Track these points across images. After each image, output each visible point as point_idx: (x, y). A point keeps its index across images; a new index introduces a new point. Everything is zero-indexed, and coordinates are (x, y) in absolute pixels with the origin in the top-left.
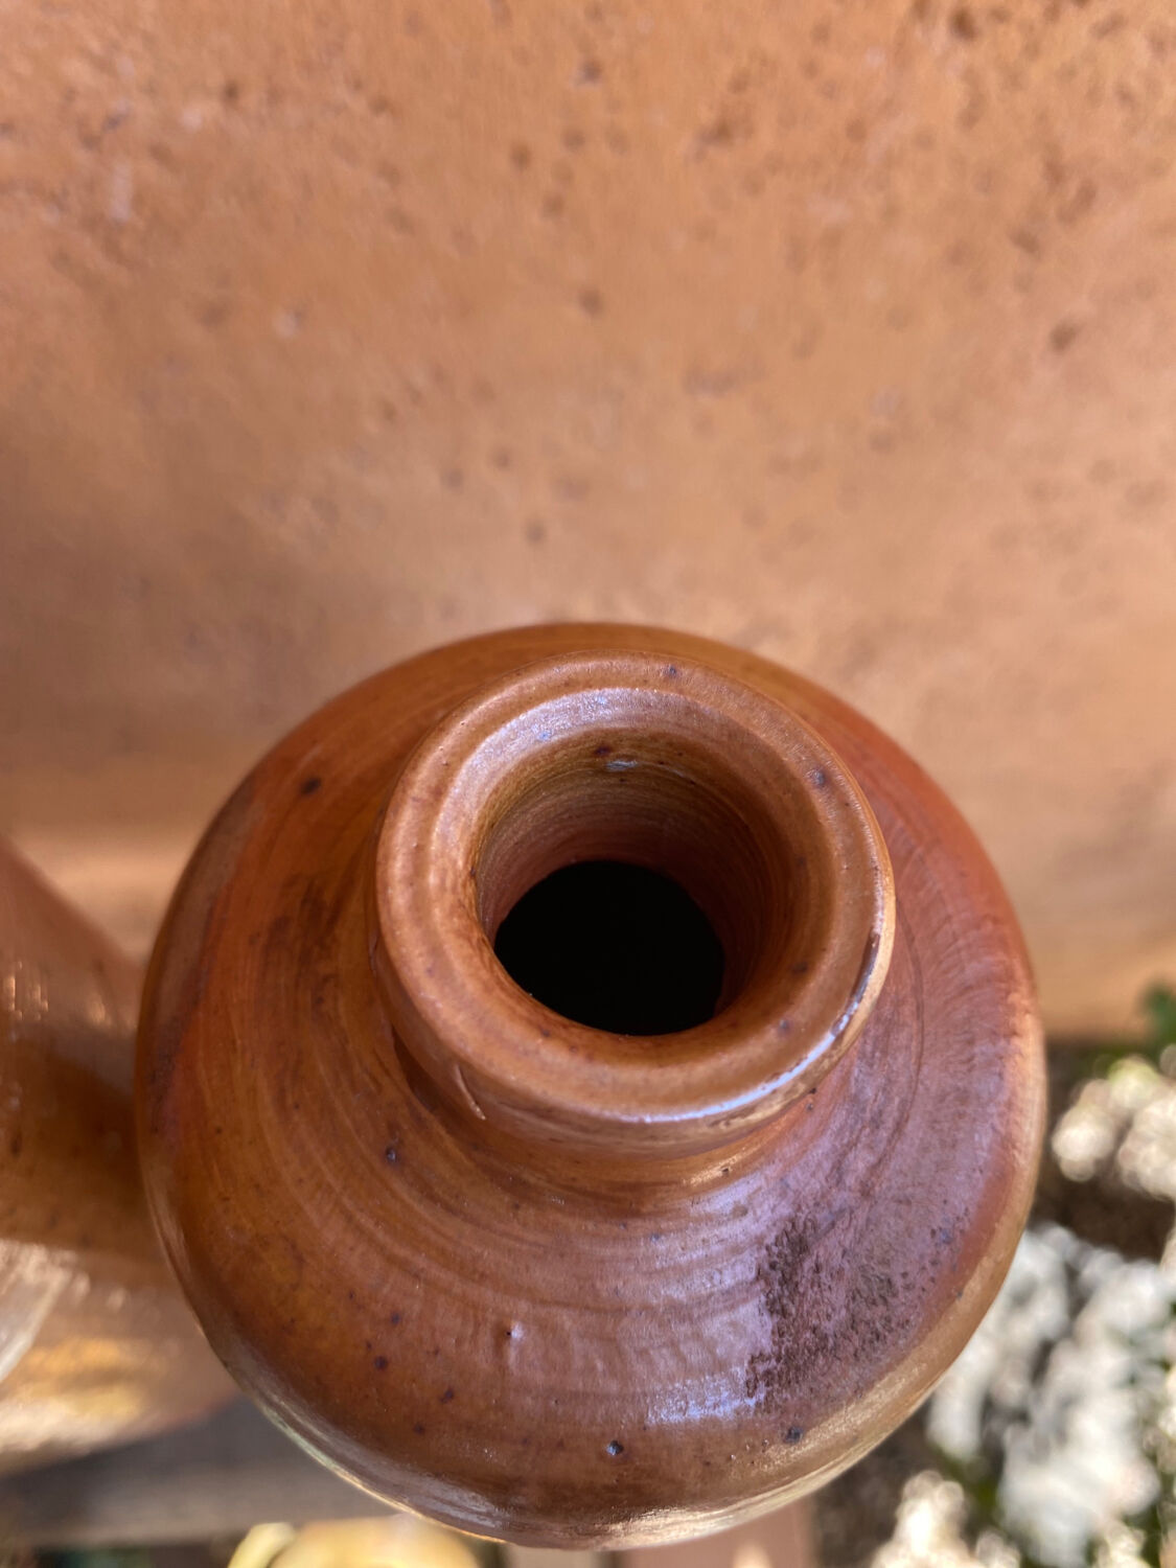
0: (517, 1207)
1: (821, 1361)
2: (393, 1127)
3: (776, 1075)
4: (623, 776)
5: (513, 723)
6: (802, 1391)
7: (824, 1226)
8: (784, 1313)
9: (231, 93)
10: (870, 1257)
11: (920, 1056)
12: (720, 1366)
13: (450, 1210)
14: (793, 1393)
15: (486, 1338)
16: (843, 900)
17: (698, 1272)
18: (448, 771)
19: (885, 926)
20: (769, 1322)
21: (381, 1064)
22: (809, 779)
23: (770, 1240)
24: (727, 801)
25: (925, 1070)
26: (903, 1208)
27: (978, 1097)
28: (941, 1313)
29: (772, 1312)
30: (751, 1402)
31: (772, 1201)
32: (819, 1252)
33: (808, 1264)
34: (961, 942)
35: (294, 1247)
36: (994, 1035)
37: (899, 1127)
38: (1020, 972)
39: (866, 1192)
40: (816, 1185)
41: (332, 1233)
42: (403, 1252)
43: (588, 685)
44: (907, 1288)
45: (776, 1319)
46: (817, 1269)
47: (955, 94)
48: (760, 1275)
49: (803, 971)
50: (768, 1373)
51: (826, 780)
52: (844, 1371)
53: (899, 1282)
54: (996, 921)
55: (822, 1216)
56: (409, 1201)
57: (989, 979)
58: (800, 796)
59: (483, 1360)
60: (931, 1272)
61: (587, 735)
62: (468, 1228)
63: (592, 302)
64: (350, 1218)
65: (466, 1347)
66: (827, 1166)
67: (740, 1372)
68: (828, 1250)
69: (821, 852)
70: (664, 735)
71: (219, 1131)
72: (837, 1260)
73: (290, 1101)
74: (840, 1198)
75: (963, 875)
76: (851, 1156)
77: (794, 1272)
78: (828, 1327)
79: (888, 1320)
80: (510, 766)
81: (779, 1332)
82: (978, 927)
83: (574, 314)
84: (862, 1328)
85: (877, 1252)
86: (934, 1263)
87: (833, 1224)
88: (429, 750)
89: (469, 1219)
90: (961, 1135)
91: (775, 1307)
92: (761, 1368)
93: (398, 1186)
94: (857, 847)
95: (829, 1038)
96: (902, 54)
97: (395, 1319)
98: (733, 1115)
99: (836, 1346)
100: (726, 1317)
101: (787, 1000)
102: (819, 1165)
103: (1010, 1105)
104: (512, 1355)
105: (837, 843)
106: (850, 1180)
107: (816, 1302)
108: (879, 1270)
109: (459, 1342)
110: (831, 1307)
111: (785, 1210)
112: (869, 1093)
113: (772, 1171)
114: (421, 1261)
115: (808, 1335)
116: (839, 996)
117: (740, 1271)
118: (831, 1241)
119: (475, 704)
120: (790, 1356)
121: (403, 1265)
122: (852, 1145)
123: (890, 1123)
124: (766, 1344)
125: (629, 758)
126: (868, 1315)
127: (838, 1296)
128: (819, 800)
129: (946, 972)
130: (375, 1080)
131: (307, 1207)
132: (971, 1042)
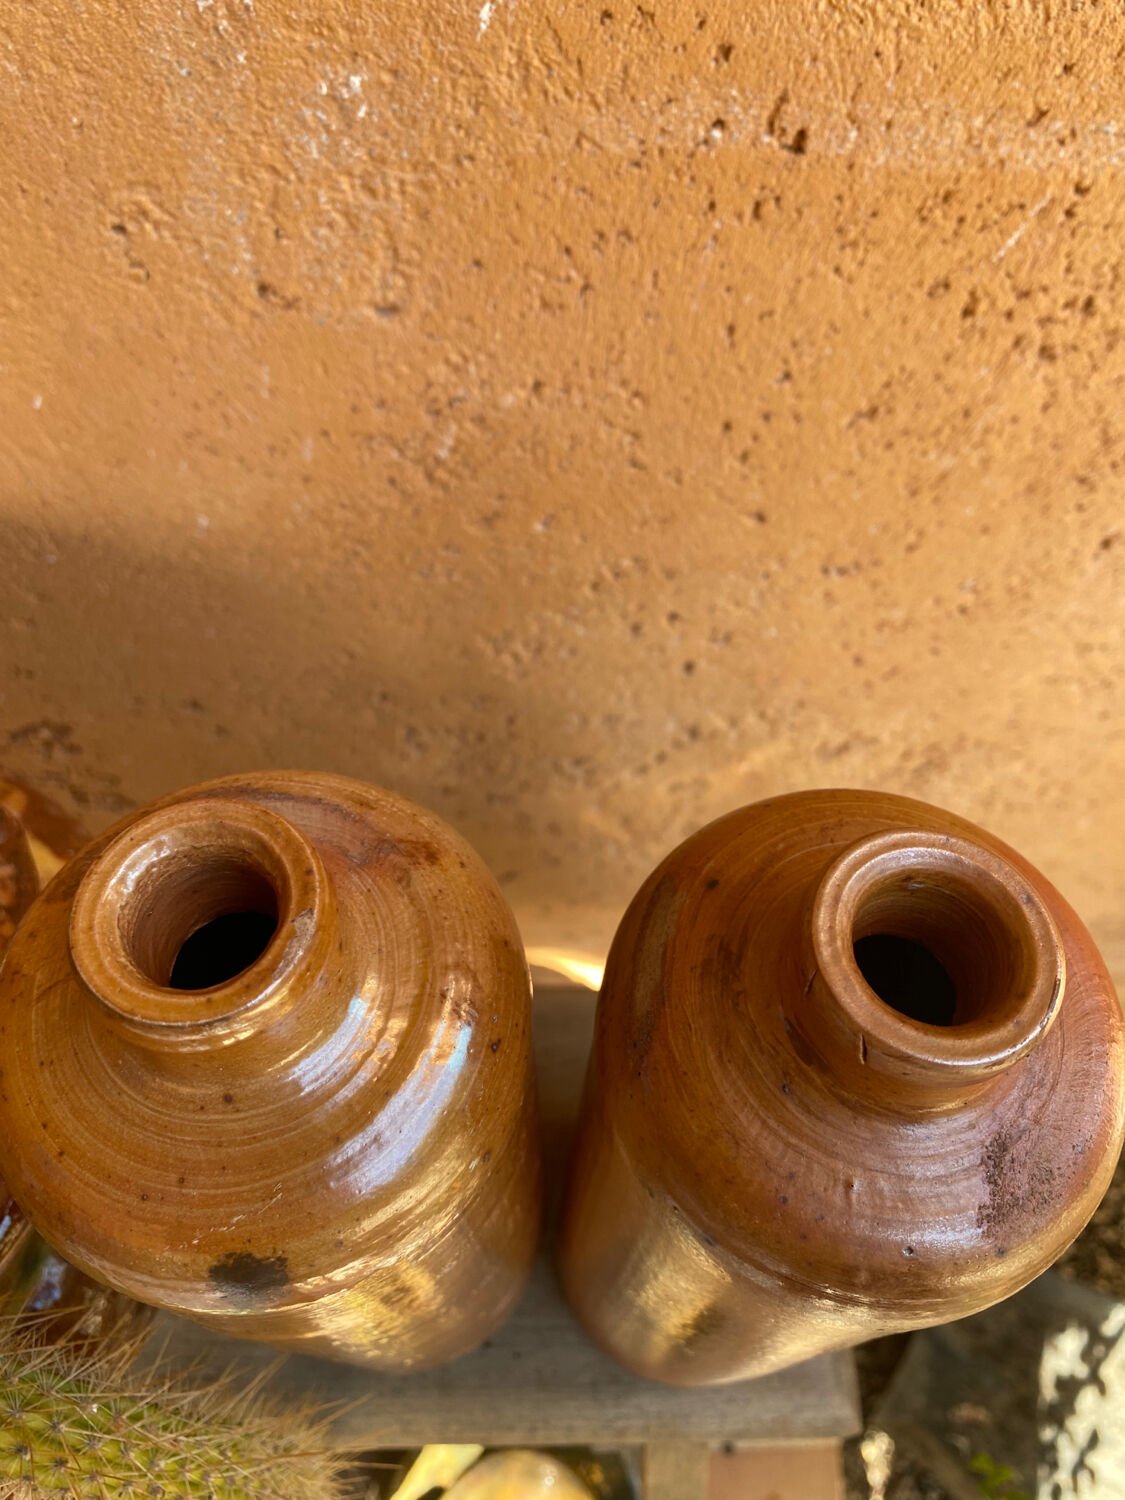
0: (855, 1118)
1: (1016, 1212)
2: (786, 1074)
3: (1015, 1046)
4: (913, 892)
5: (868, 864)
6: (1006, 1227)
7: (1015, 1137)
8: (996, 1183)
9: (538, 386)
10: (1040, 1157)
11: (1063, 1050)
12: (961, 1211)
13: (820, 1120)
14: (1001, 1228)
15: (840, 1189)
16: (1042, 961)
17: (950, 1158)
18: (840, 887)
19: (1062, 975)
20: (988, 1188)
21: (777, 1040)
22: (1021, 899)
23: (987, 1143)
24: (973, 908)
25: (1065, 1057)
26: (1057, 1132)
27: (1095, 1074)
28: (1079, 1193)
29: (990, 1183)
30: (980, 1231)
31: (988, 1122)
32: (1013, 1151)
33: (1008, 1157)
34: (1082, 988)
35: (733, 1136)
36: (1102, 1041)
37: (1053, 1088)
38: (1114, 1007)
39: (1037, 1122)
40: (1011, 1115)
41: (754, 1130)
42: (793, 1140)
43: (905, 845)
44: (1061, 1175)
45: (992, 1186)
46: (1013, 1161)
47: (1039, 392)
48: (983, 1162)
49: (1023, 996)
50: (988, 1215)
51: (1030, 900)
52: (1028, 1220)
53: (1056, 1172)
54: (1100, 977)
55: (1014, 1132)
56: (797, 1114)
57: (1098, 1009)
58: (1017, 908)
59: (838, 1199)
60: (1073, 1168)
61: (903, 871)
62: (829, 1129)
63: (761, 518)
64: (764, 1122)
65: (830, 1192)
66: (1016, 1105)
67: (973, 1213)
68: (1017, 1150)
69: (1029, 937)
70: (942, 873)
71: (685, 1073)
72: (1023, 1157)
73: (725, 1059)
74: (1023, 1122)
75: (1081, 949)
76: (1029, 1101)
77: (1001, 1162)
78: (1019, 1193)
79: (1051, 1192)
80: (867, 886)
81: (993, 1194)
82: (1091, 980)
83: (750, 523)
84: (1037, 1196)
85: (1044, 1155)
86: (1075, 1164)
87: (1020, 1137)
88: (830, 878)
89: (831, 1125)
90: (1087, 1095)
91: (991, 1180)
92: (985, 1212)
93: (790, 1106)
94: (1047, 935)
95: (1039, 1029)
96: (1003, 369)
97: (791, 1176)
98: (995, 1064)
99: (1024, 1204)
100: (965, 1183)
101: (1017, 1010)
102: (1012, 1104)
103: (1112, 1080)
104: (854, 1197)
105: (1037, 933)
106: (1028, 1114)
107: (1012, 1179)
108: (1045, 1165)
109: (825, 1190)
110: (1021, 1182)
111: (995, 1127)
112: (1037, 1068)
113: (989, 1105)
114: (804, 1146)
115: (1008, 1197)
116: (1042, 1009)
117: (972, 1158)
118: (1020, 1145)
119: (849, 854)
120: (999, 1207)
121: (794, 1148)
122: (1028, 1095)
123: (1048, 1086)
124: (987, 1200)
125: (920, 883)
126: (1040, 1189)
127: (1023, 1178)
128: (1026, 909)
129: (1074, 1004)
130: (774, 1048)
131: (740, 1116)
132: (1089, 1044)
